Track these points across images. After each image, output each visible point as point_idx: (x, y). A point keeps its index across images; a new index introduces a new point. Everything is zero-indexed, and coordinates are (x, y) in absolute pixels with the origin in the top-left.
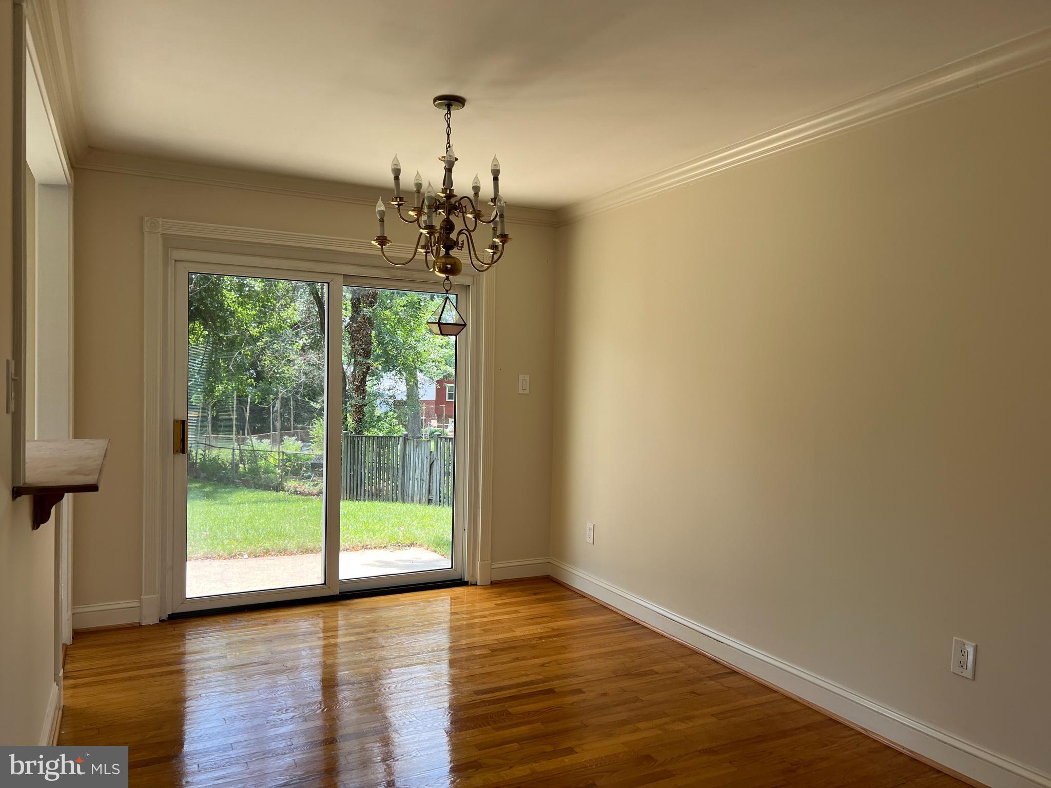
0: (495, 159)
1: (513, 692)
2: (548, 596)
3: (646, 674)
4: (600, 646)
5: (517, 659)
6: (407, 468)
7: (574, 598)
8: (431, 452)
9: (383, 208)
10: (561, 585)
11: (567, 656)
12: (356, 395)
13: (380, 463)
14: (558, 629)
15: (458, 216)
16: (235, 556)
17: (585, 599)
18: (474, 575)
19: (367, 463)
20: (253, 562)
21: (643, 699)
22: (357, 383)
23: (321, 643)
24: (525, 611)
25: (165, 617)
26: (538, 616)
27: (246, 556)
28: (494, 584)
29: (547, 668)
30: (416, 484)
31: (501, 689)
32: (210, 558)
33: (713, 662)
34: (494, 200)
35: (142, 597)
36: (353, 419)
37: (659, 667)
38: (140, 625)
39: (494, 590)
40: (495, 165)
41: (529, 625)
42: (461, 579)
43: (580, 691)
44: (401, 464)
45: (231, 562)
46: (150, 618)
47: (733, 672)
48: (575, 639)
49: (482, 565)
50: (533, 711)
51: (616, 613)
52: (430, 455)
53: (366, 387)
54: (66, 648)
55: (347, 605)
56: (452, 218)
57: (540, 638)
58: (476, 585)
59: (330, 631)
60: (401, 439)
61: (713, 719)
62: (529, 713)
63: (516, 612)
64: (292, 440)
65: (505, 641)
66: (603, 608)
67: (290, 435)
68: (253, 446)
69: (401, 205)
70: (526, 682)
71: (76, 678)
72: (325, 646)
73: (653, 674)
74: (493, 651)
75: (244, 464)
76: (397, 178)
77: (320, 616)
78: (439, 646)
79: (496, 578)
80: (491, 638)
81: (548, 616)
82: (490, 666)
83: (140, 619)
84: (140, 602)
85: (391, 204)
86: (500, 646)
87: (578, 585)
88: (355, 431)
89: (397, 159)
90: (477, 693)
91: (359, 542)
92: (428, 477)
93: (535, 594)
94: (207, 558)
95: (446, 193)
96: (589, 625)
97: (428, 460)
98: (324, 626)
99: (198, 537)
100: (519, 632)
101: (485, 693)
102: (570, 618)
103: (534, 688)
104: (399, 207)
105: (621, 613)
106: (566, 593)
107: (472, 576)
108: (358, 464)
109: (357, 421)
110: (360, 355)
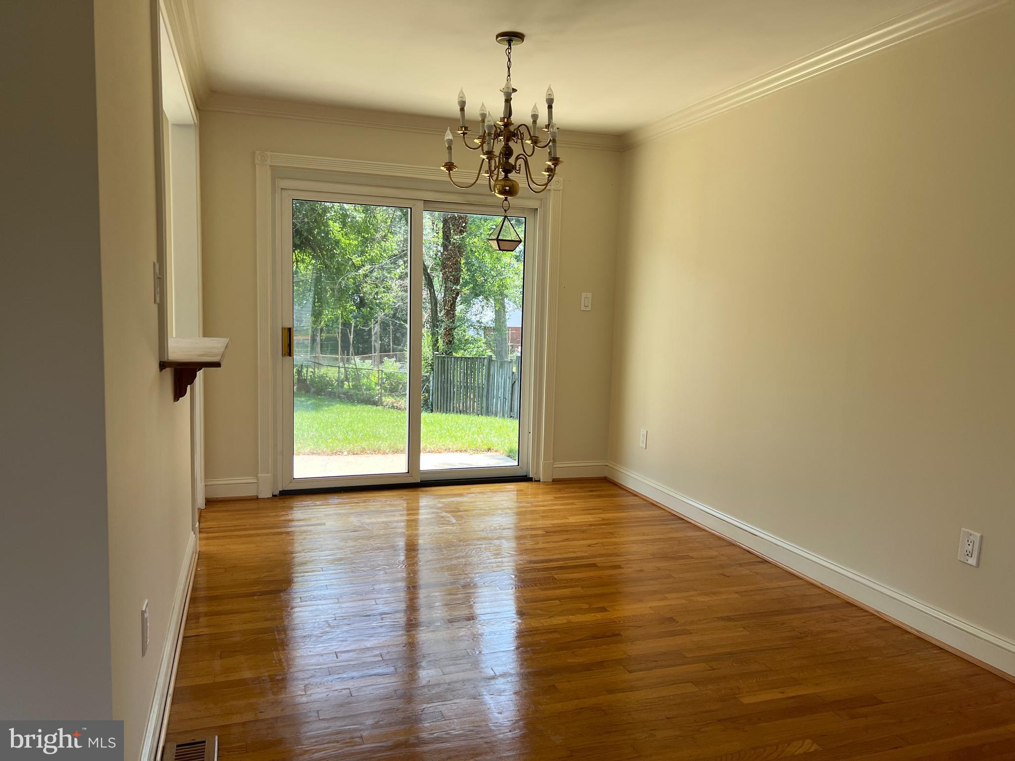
0: (550, 89)
1: (561, 563)
2: (603, 493)
3: (682, 558)
4: (644, 534)
5: (568, 540)
6: (491, 386)
7: (628, 496)
8: (513, 373)
9: (451, 137)
10: (616, 485)
11: (613, 540)
12: (446, 319)
13: (467, 382)
14: (608, 519)
15: (516, 142)
16: (336, 453)
17: (636, 498)
18: (537, 472)
19: (456, 382)
20: (351, 458)
21: (674, 576)
22: (447, 308)
23: (405, 518)
24: (579, 504)
25: (277, 493)
26: (591, 508)
27: (346, 453)
28: (555, 481)
29: (593, 548)
30: (499, 402)
31: (551, 561)
32: (315, 454)
33: (746, 552)
34: (548, 126)
36: (444, 341)
37: (695, 553)
38: (257, 498)
39: (554, 486)
40: (549, 94)
41: (583, 515)
42: (526, 476)
43: (619, 567)
44: (486, 384)
45: (334, 458)
46: (266, 493)
47: (765, 561)
48: (622, 527)
49: (544, 465)
50: (575, 579)
51: (664, 509)
52: (512, 376)
53: (456, 312)
54: (201, 511)
55: (426, 491)
56: (511, 144)
57: (590, 525)
58: (539, 481)
59: (413, 510)
60: (486, 360)
61: (736, 596)
62: (572, 580)
63: (572, 504)
64: (391, 362)
65: (558, 526)
66: (653, 505)
67: (390, 357)
68: (356, 365)
69: (466, 133)
70: (572, 557)
71: (208, 533)
72: (408, 521)
73: (689, 558)
74: (547, 532)
75: (349, 382)
76: (462, 109)
77: (404, 498)
78: (501, 526)
79: (557, 477)
80: (548, 523)
81: (600, 509)
82: (543, 543)
83: (257, 493)
84: (257, 479)
85: (457, 133)
86: (554, 529)
87: (631, 485)
88: (446, 352)
89: (463, 92)
90: (530, 562)
91: (443, 445)
92: (510, 395)
93: (591, 491)
94: (313, 454)
95: (504, 121)
96: (638, 518)
97: (511, 380)
98: (407, 506)
99: (306, 436)
100: (572, 520)
101: (536, 563)
102: (620, 511)
103: (579, 562)
104: (464, 135)
105: (667, 509)
106: (620, 492)
107: (536, 473)
108: (448, 383)
109: (447, 343)
110: (451, 282)
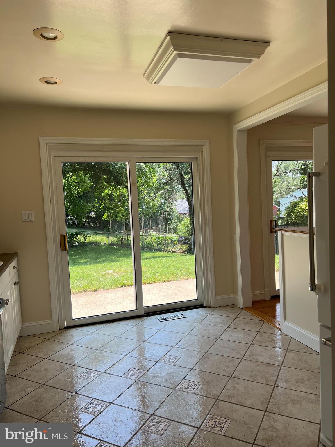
35: (265, 289)
